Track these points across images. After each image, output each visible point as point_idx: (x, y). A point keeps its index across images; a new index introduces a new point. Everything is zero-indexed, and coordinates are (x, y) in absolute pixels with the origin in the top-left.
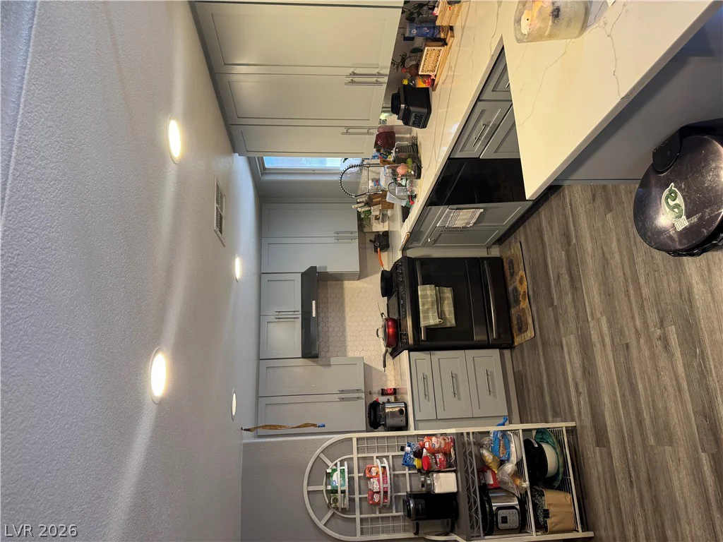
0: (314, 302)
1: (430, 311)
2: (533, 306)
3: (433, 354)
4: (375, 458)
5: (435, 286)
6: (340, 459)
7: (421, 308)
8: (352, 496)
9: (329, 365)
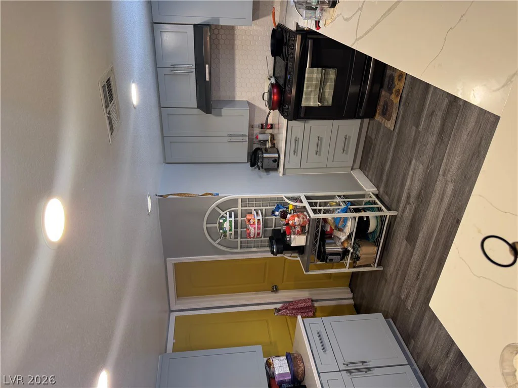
0: (207, 66)
1: (313, 93)
2: (401, 107)
3: (307, 122)
4: (253, 210)
5: (322, 69)
6: (229, 210)
7: (305, 89)
8: (236, 230)
9: (221, 115)
